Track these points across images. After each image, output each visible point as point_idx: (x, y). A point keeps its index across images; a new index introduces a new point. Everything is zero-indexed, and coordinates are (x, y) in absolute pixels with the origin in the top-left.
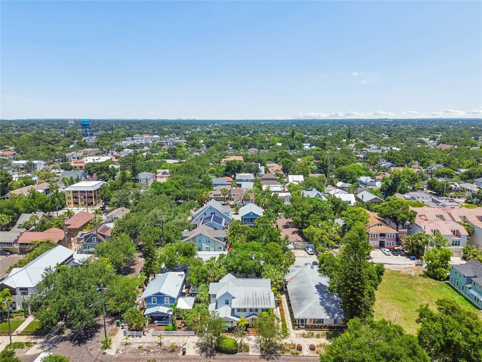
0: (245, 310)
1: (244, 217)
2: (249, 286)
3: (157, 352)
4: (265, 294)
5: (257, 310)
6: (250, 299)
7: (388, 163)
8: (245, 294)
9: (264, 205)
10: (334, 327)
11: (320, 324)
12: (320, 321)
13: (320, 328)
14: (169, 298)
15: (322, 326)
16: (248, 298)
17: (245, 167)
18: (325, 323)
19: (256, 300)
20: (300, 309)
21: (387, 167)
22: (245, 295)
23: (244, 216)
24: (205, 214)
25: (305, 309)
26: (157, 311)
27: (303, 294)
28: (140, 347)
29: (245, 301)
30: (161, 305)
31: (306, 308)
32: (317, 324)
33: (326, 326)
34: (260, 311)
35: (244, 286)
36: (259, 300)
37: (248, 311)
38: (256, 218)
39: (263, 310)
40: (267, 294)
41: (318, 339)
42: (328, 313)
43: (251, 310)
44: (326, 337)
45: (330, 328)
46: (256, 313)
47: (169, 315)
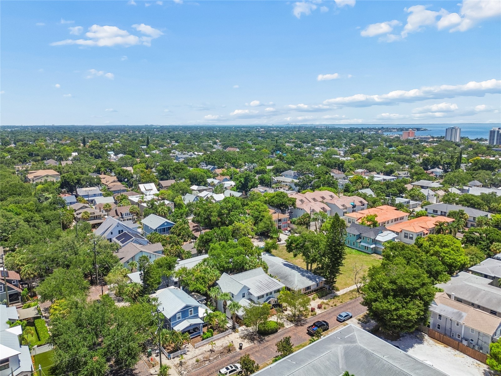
0: (263, 296)
1: (158, 229)
2: (249, 278)
3: (218, 356)
4: (267, 279)
5: (271, 293)
7: (209, 166)
8: (253, 283)
10: (318, 290)
11: (309, 291)
12: (308, 288)
13: (311, 293)
14: (192, 309)
15: (310, 292)
16: (258, 285)
18: (312, 288)
20: (292, 284)
21: (210, 169)
22: (255, 285)
23: (158, 227)
24: (112, 233)
25: (296, 282)
26: (190, 324)
27: (282, 273)
28: (197, 361)
30: (185, 319)
32: (307, 291)
33: (313, 291)
34: (273, 293)
35: (246, 279)
37: (265, 296)
39: (275, 292)
41: (315, 301)
42: (312, 280)
43: (267, 295)
45: (316, 291)
46: (271, 296)
47: (200, 324)
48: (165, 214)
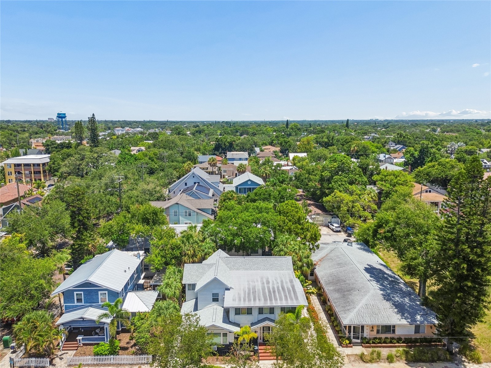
0: (249, 311)
1: (239, 187)
2: (254, 270)
4: (284, 281)
5: (272, 310)
6: (259, 290)
8: (248, 281)
9: (264, 175)
10: (416, 341)
11: (389, 336)
12: (389, 329)
13: (391, 342)
14: (107, 292)
15: (393, 338)
16: (254, 288)
17: (237, 145)
18: (399, 332)
19: (269, 292)
20: (349, 308)
22: (249, 284)
23: (239, 185)
25: (358, 307)
26: (82, 316)
27: (348, 282)
29: (249, 294)
30: (91, 306)
31: (360, 305)
32: (383, 336)
33: (399, 340)
34: (278, 312)
35: (247, 269)
36: (274, 292)
37: (255, 312)
38: (256, 188)
39: (284, 310)
40: (288, 281)
41: (392, 365)
42: (403, 315)
43: (261, 310)
44: (406, 360)
45: (409, 341)
46: (271, 316)
47: (105, 323)
48: (266, 175)
